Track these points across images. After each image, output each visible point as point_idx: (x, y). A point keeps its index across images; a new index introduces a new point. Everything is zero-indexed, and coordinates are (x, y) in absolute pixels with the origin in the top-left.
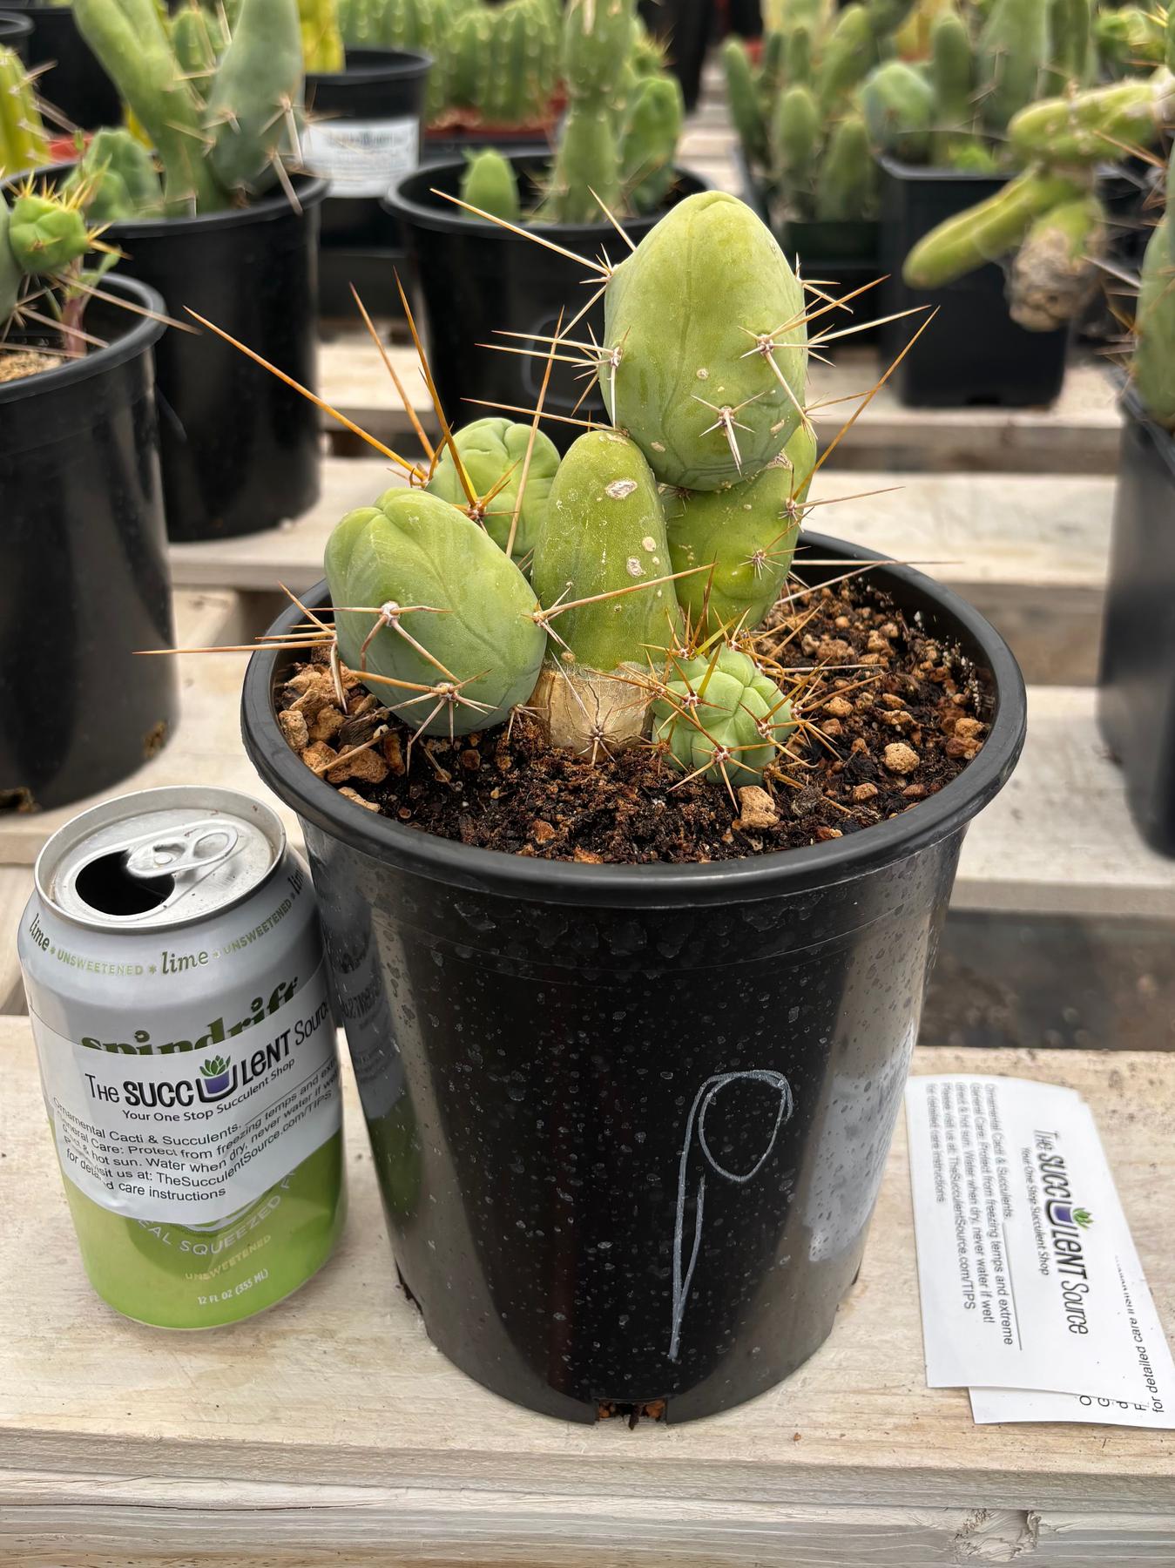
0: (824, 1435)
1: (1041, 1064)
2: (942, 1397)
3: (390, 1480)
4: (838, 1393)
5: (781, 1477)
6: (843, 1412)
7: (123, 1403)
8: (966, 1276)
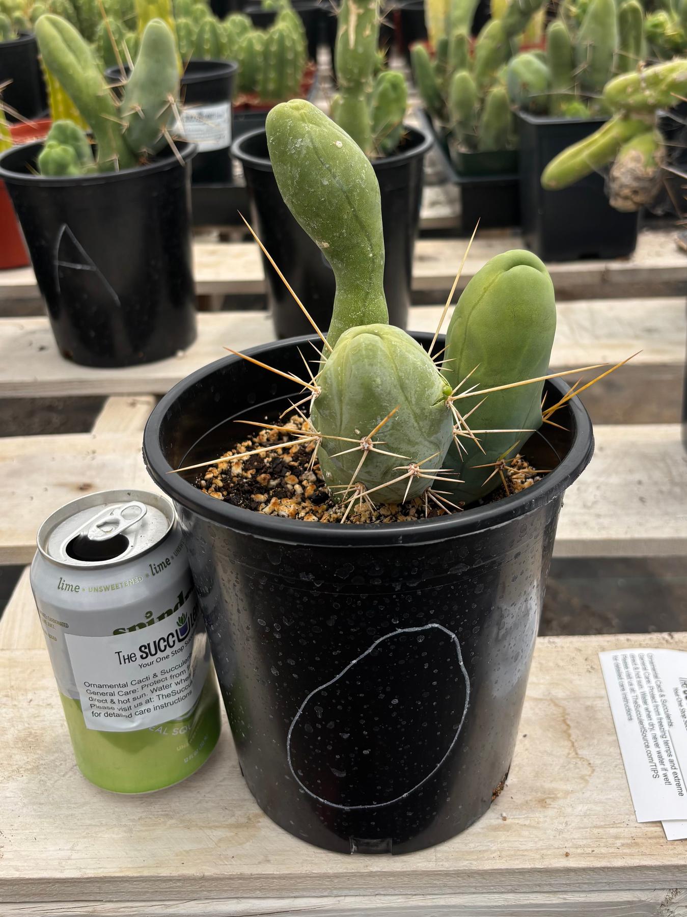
0: (582, 851)
1: (677, 640)
2: (647, 827)
3: (335, 892)
4: (587, 828)
5: (560, 876)
6: (591, 838)
7: (179, 857)
8: (651, 760)
